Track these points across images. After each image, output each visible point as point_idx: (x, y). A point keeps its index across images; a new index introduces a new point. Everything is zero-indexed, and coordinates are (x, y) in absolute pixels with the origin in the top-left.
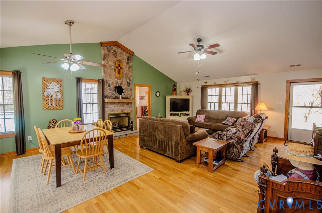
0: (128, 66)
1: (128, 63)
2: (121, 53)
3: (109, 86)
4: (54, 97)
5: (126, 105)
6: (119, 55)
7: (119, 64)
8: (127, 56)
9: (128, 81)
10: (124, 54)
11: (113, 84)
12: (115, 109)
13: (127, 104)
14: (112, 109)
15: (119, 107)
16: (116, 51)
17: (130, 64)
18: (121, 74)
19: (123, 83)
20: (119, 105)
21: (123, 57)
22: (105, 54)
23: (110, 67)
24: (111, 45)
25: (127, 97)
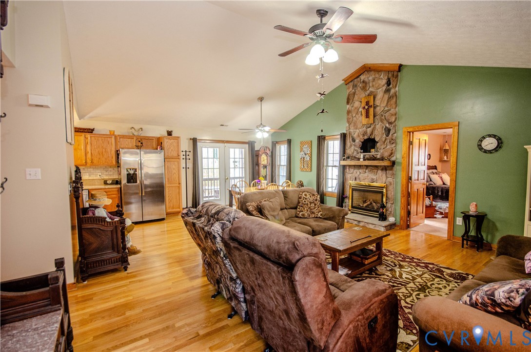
0: (386, 96)
1: (387, 91)
2: (374, 80)
3: (354, 140)
4: (305, 159)
5: (380, 172)
6: (371, 85)
7: (366, 100)
8: (386, 78)
9: (387, 125)
10: (382, 77)
11: (359, 136)
12: (360, 176)
13: (382, 170)
14: (357, 176)
15: (366, 175)
16: (366, 80)
17: (393, 91)
18: (371, 116)
19: (376, 132)
20: (367, 171)
21: (377, 85)
22: (349, 95)
23: (356, 110)
24: (357, 75)
25: (383, 157)
